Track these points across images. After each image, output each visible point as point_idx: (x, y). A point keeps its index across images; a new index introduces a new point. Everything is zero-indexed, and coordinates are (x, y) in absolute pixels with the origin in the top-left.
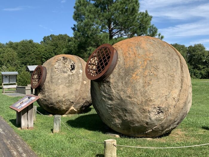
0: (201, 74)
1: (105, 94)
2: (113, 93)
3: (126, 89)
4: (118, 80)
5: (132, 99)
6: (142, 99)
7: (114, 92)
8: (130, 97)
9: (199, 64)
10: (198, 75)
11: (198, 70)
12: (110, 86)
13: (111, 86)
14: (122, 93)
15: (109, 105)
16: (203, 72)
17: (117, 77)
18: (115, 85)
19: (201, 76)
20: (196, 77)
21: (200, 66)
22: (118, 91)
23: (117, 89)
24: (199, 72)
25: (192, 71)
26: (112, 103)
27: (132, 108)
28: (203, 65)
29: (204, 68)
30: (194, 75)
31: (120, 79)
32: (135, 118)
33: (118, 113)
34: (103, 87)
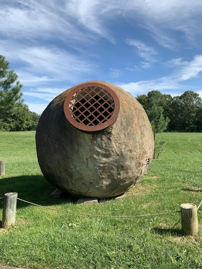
0: (10, 127)
1: (100, 150)
2: (113, 147)
3: (128, 141)
4: (121, 131)
5: (132, 153)
6: (140, 152)
7: (115, 147)
8: (131, 151)
9: (8, 118)
10: (7, 127)
11: (8, 123)
12: (110, 140)
13: (111, 138)
14: (123, 146)
15: (102, 163)
16: (12, 125)
17: (120, 127)
18: (117, 138)
19: (10, 129)
20: (6, 129)
21: (9, 119)
22: (119, 145)
23: (119, 142)
24: (8, 125)
25: (1, 124)
26: (108, 161)
27: (129, 164)
28: (12, 119)
29: (13, 121)
30: (4, 128)
31: (123, 130)
32: (130, 174)
33: (110, 172)
34: (100, 140)
